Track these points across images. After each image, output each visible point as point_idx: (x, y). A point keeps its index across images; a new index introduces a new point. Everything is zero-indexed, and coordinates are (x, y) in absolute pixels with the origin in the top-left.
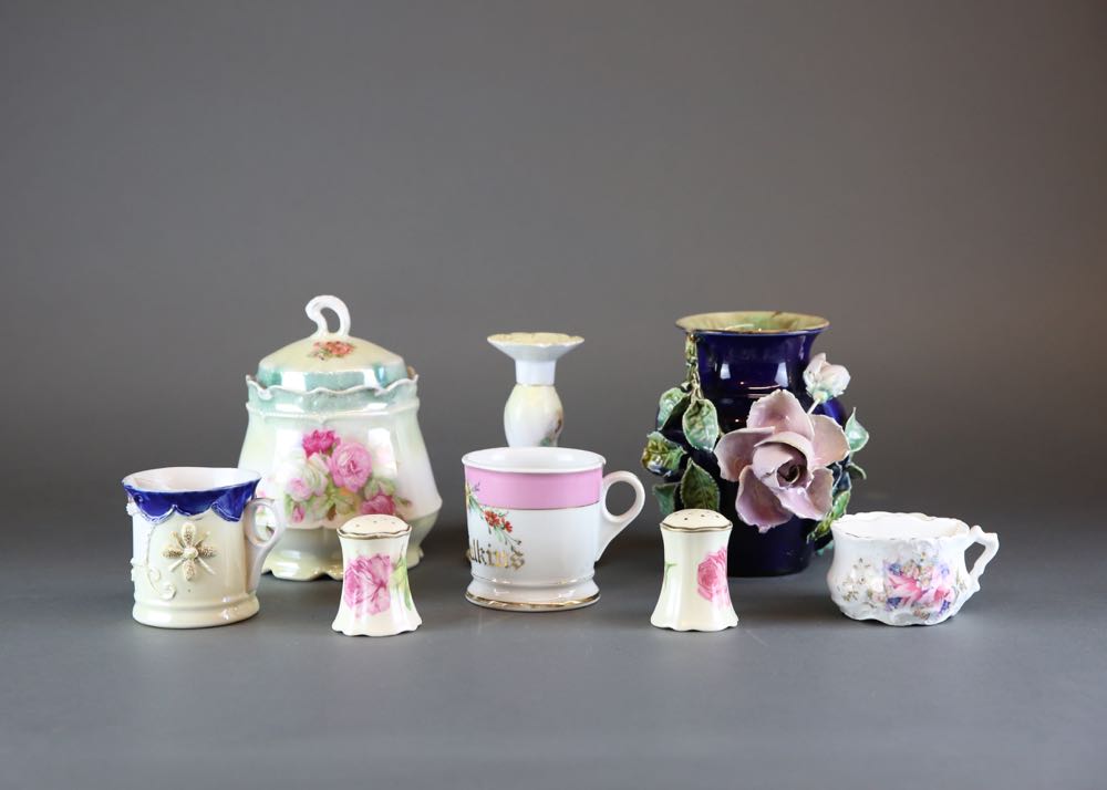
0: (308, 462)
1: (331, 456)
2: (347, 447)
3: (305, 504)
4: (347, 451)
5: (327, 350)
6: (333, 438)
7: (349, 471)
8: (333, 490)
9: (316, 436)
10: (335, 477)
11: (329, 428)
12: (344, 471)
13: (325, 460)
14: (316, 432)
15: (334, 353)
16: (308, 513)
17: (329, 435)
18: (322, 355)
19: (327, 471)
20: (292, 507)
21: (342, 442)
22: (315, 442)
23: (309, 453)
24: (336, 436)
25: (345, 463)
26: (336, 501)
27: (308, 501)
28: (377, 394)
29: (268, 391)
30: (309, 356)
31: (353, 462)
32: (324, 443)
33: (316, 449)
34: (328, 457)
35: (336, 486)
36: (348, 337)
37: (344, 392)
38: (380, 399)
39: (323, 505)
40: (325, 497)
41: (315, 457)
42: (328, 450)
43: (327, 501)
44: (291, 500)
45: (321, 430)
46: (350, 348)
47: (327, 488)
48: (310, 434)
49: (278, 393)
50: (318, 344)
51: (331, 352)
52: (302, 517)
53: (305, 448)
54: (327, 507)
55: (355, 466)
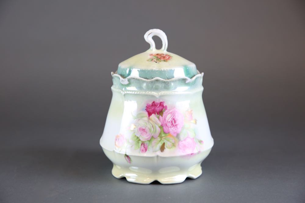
0: (149, 119)
1: (162, 116)
2: (171, 111)
3: (148, 142)
4: (171, 113)
5: (157, 57)
6: (163, 106)
7: (172, 124)
8: (163, 135)
9: (154, 104)
10: (164, 127)
11: (161, 101)
12: (169, 124)
13: (159, 118)
14: (154, 102)
15: (162, 59)
16: (150, 148)
17: (161, 104)
18: (155, 60)
19: (160, 124)
20: (140, 144)
21: (168, 108)
22: (153, 108)
23: (150, 114)
24: (165, 105)
25: (170, 120)
26: (165, 141)
27: (150, 141)
28: (187, 82)
29: (126, 79)
30: (148, 60)
31: (174, 119)
32: (158, 109)
33: (154, 112)
34: (160, 116)
35: (165, 133)
36: (167, 52)
37: (170, 80)
38: (188, 84)
39: (158, 143)
40: (159, 139)
41: (153, 116)
42: (160, 113)
43: (160, 141)
44: (140, 140)
45: (158, 101)
46: (170, 57)
47: (160, 134)
48: (150, 103)
49: (132, 81)
50: (151, 55)
51: (160, 58)
52: (146, 150)
53: (148, 112)
54: (160, 144)
55: (175, 122)
